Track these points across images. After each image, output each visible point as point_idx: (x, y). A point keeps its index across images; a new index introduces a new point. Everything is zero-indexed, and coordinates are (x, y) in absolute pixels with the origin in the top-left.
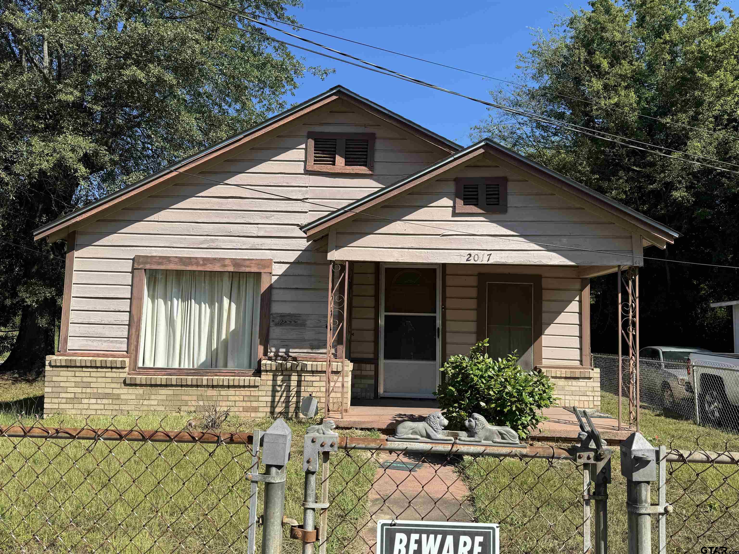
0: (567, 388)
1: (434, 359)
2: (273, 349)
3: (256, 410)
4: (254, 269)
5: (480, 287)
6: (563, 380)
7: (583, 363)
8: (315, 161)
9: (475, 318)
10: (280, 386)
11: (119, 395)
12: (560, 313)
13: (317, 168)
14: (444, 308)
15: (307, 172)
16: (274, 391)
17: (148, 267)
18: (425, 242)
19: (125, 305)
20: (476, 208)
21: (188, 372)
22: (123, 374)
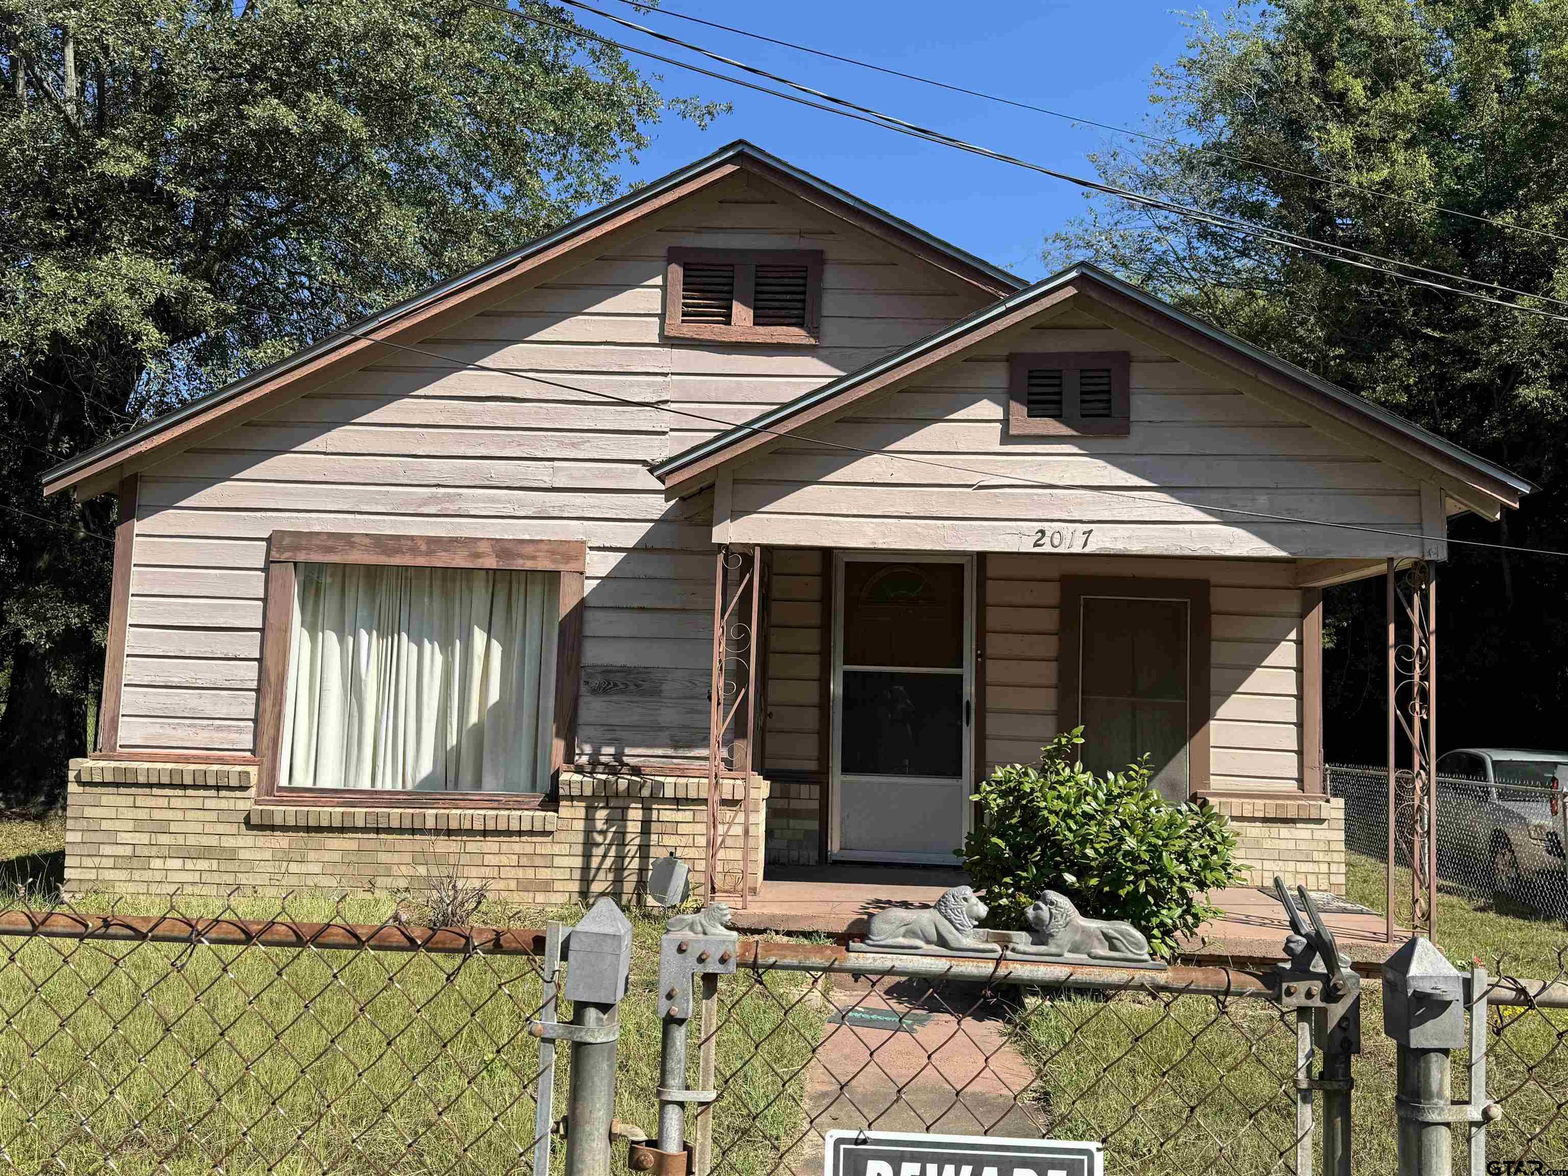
0: (1267, 844)
1: (958, 773)
2: (588, 749)
3: (547, 886)
4: (544, 564)
5: (1066, 608)
6: (1258, 824)
7: (1306, 787)
8: (683, 315)
9: (1053, 680)
10: (603, 833)
11: (234, 850)
12: (1250, 670)
13: (689, 330)
14: (981, 656)
15: (668, 341)
16: (589, 844)
17: (301, 557)
18: (936, 501)
19: (250, 645)
20: (1057, 424)
21: (392, 799)
22: (244, 803)
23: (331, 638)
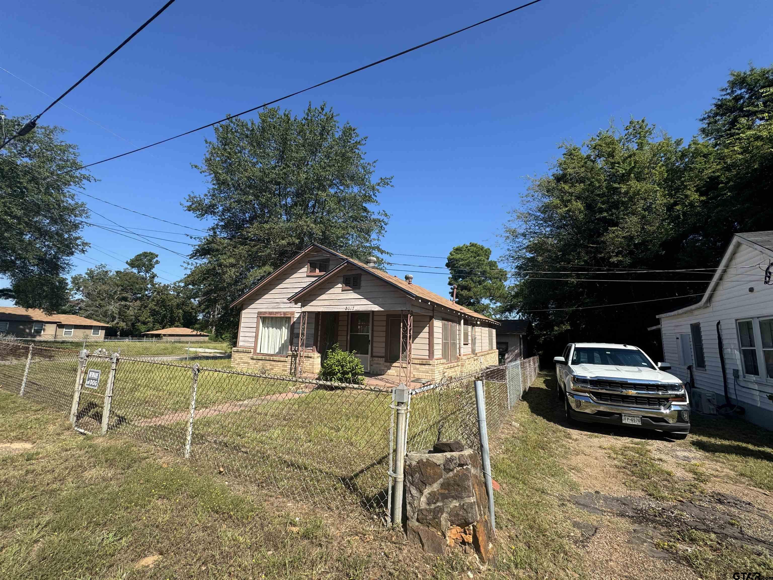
0: (420, 369)
1: (368, 354)
3: (286, 371)
4: (289, 316)
5: (387, 321)
6: (418, 365)
7: (430, 358)
8: (310, 272)
9: (385, 335)
10: (293, 362)
11: (249, 362)
12: (420, 333)
13: (310, 274)
14: (373, 331)
15: (308, 276)
16: (291, 364)
17: (262, 316)
18: (331, 303)
19: (254, 330)
20: (350, 288)
21: (272, 355)
22: (251, 355)
23: (266, 328)
